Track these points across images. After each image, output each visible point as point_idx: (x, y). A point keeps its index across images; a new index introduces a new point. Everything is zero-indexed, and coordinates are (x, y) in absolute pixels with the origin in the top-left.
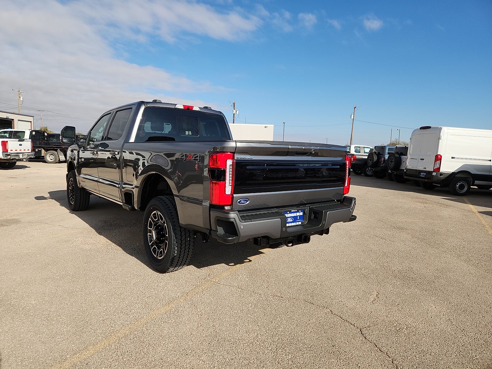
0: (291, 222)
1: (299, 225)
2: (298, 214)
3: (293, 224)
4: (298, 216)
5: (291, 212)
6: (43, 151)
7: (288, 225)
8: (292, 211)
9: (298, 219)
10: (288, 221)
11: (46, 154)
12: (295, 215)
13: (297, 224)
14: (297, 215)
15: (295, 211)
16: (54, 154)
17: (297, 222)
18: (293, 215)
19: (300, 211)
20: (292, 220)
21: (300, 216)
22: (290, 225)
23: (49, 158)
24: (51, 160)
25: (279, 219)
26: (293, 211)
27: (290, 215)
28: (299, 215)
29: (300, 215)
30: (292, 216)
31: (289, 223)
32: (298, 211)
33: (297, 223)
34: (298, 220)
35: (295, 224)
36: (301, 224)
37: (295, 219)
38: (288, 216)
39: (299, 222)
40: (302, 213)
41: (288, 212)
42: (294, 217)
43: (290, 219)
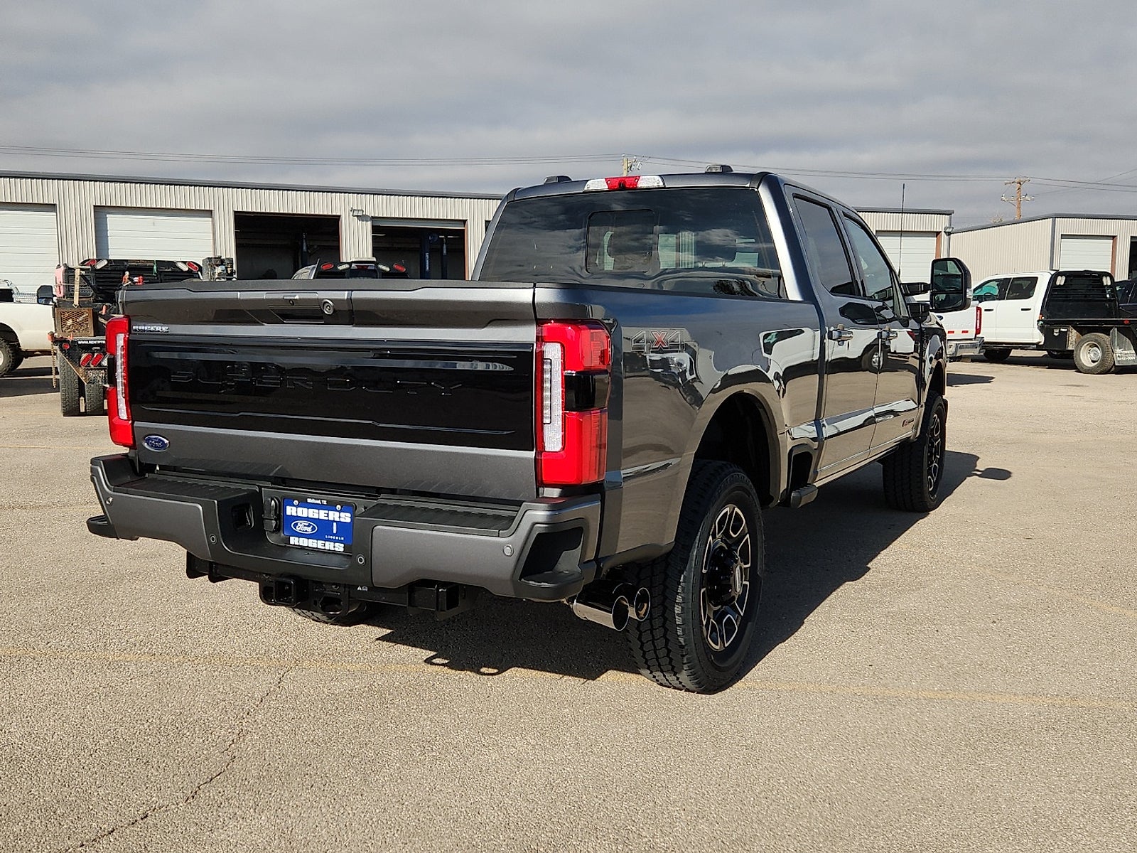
0: (308, 536)
1: (334, 553)
2: (333, 516)
3: (312, 543)
4: (335, 524)
5: (304, 503)
6: (1073, 335)
7: (294, 540)
8: (309, 500)
9: (335, 532)
10: (297, 529)
11: (1079, 344)
12: (322, 515)
13: (327, 548)
14: (331, 518)
15: (319, 502)
16: (1099, 343)
17: (330, 540)
18: (313, 513)
19: (339, 507)
20: (313, 529)
21: (339, 524)
22: (304, 542)
23: (1087, 357)
24: (1093, 362)
26: (313, 501)
27: (302, 512)
28: (337, 519)
29: (342, 520)
30: (311, 516)
31: (299, 535)
32: (330, 506)
33: (329, 546)
34: (334, 535)
35: (319, 544)
36: (342, 550)
37: (323, 529)
38: (294, 514)
39: (337, 544)
40: (349, 515)
41: (297, 502)
42: (317, 521)
43: (305, 526)
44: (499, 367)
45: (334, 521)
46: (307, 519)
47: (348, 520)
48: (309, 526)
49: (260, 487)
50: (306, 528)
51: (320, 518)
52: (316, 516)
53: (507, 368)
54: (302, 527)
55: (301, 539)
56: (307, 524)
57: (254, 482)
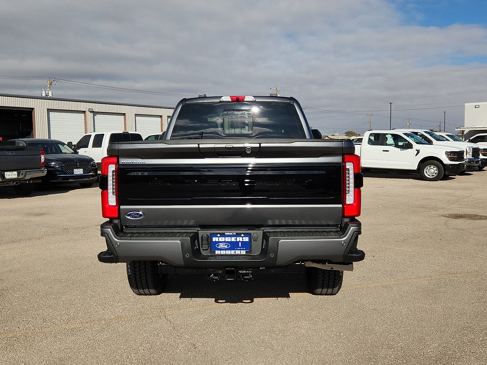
0: (226, 249)
1: (241, 255)
2: (239, 239)
3: (228, 252)
5: (223, 235)
7: (217, 252)
8: (226, 234)
9: (240, 246)
10: (219, 247)
12: (233, 239)
15: (231, 234)
17: (238, 250)
18: (228, 239)
19: (242, 235)
20: (228, 246)
21: (242, 242)
22: (223, 252)
25: (179, 241)
26: (228, 234)
27: (222, 239)
28: (241, 240)
29: (244, 240)
31: (220, 249)
32: (238, 235)
33: (238, 252)
35: (233, 252)
36: (245, 253)
37: (234, 246)
38: (217, 240)
39: (242, 251)
40: (248, 238)
41: (219, 235)
42: (231, 242)
43: (223, 245)
44: (321, 172)
45: (240, 241)
46: (225, 242)
47: (248, 240)
48: (226, 245)
49: (198, 230)
50: (224, 246)
51: (232, 241)
52: (230, 240)
53: (324, 172)
54: (221, 246)
55: (221, 251)
56: (225, 244)
57: (194, 228)
